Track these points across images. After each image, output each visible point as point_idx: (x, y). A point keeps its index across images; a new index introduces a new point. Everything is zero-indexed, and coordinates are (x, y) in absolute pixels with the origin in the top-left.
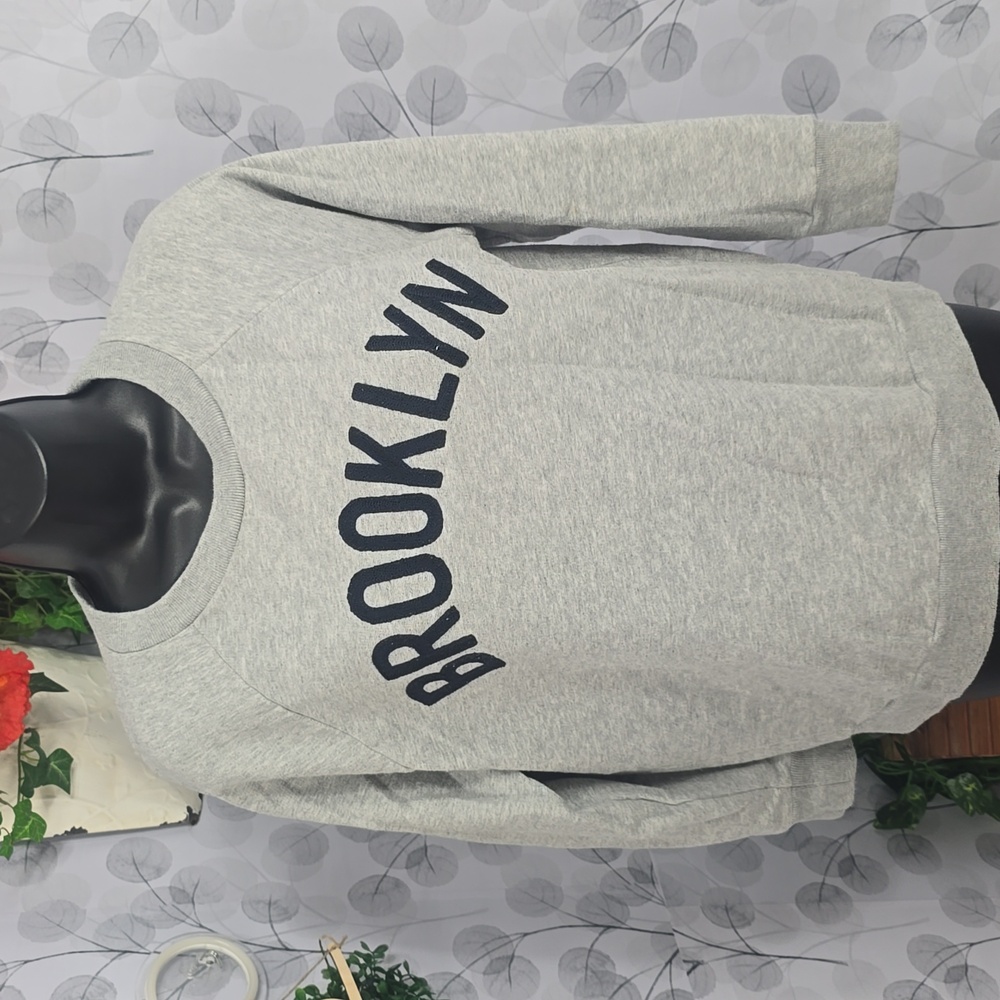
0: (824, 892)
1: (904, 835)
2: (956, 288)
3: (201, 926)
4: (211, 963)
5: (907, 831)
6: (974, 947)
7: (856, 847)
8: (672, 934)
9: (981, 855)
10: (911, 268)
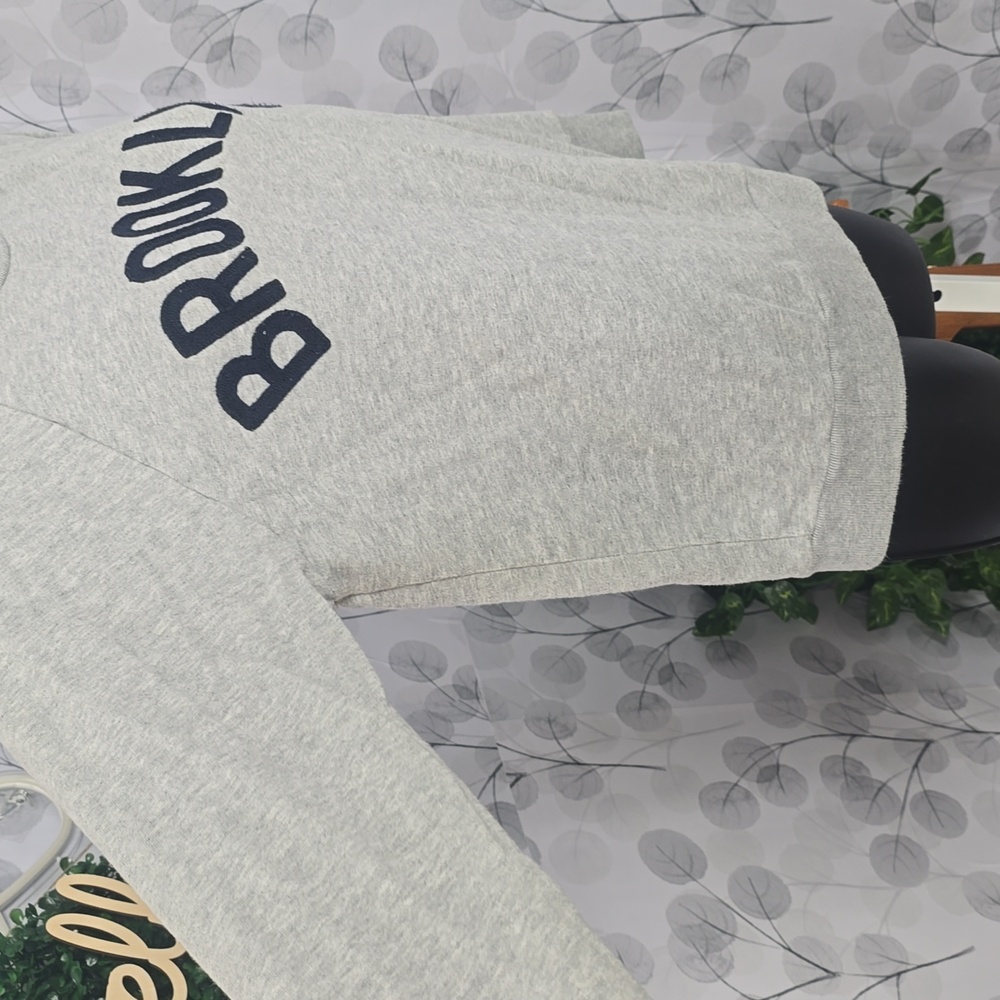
0: (645, 700)
1: (722, 641)
2: (786, 87)
3: (10, 764)
4: (22, 801)
5: (725, 637)
6: (786, 747)
7: (675, 655)
8: (496, 748)
9: (795, 658)
10: (741, 66)
